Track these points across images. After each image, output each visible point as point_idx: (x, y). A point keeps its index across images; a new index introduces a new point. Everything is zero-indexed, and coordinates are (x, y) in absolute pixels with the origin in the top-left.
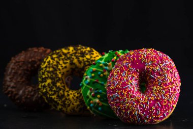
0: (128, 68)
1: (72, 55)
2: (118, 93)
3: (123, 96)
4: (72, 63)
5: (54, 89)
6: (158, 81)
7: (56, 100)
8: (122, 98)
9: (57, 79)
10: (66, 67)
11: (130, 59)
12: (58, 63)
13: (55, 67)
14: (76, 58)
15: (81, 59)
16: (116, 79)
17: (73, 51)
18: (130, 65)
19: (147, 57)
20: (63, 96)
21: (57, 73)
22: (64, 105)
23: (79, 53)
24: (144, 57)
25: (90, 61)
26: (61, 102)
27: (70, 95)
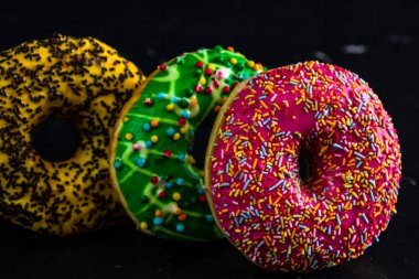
0: (272, 132)
1: (49, 73)
2: (255, 207)
3: (270, 211)
4: (53, 96)
5: (19, 181)
6: (354, 156)
7: (32, 210)
8: (268, 219)
9: (24, 149)
10: (39, 110)
11: (272, 107)
12: (16, 101)
13: (12, 115)
14: (64, 80)
15: (77, 79)
16: (245, 167)
17: (49, 59)
18: (274, 123)
19: (317, 96)
20: (48, 193)
21: (19, 133)
22: (54, 218)
23: (68, 64)
25: (101, 81)
26: (46, 213)
27: (66, 187)
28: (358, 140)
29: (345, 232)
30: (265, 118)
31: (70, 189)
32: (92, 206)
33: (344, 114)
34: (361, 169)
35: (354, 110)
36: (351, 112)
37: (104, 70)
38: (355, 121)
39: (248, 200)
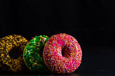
0: (56, 44)
1: (12, 40)
2: (53, 58)
3: (56, 59)
4: (13, 44)
5: (6, 59)
6: (72, 50)
9: (7, 53)
10: (10, 47)
12: (6, 44)
13: (4, 47)
14: (15, 41)
15: (18, 42)
16: (51, 50)
17: (12, 37)
19: (65, 38)
20: (12, 62)
21: (6, 50)
22: (13, 67)
23: (16, 39)
24: (63, 38)
25: (22, 42)
26: (11, 66)
28: (73, 47)
29: (71, 65)
30: (55, 41)
31: (16, 62)
32: (20, 66)
33: (70, 42)
34: (74, 53)
37: (23, 40)
38: (73, 43)
39: (51, 56)
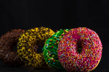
1: (37, 33)
2: (64, 54)
3: (67, 55)
4: (37, 38)
5: (26, 53)
6: (88, 46)
7: (27, 59)
8: (66, 57)
9: (29, 47)
10: (33, 40)
11: (71, 34)
12: (29, 37)
13: (27, 40)
14: (40, 34)
15: (43, 35)
16: (63, 45)
17: (38, 30)
18: (71, 37)
19: (82, 32)
20: (32, 57)
21: (28, 43)
22: (33, 62)
23: (41, 31)
24: (80, 32)
25: (48, 36)
26: (31, 61)
27: (36, 56)
28: (90, 43)
29: (84, 62)
30: (70, 36)
31: (37, 57)
32: (41, 61)
33: (87, 37)
34: (90, 49)
35: (90, 36)
36: (89, 37)
37: (49, 34)
38: (90, 39)
39: (63, 52)
